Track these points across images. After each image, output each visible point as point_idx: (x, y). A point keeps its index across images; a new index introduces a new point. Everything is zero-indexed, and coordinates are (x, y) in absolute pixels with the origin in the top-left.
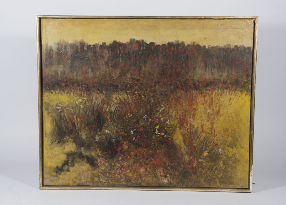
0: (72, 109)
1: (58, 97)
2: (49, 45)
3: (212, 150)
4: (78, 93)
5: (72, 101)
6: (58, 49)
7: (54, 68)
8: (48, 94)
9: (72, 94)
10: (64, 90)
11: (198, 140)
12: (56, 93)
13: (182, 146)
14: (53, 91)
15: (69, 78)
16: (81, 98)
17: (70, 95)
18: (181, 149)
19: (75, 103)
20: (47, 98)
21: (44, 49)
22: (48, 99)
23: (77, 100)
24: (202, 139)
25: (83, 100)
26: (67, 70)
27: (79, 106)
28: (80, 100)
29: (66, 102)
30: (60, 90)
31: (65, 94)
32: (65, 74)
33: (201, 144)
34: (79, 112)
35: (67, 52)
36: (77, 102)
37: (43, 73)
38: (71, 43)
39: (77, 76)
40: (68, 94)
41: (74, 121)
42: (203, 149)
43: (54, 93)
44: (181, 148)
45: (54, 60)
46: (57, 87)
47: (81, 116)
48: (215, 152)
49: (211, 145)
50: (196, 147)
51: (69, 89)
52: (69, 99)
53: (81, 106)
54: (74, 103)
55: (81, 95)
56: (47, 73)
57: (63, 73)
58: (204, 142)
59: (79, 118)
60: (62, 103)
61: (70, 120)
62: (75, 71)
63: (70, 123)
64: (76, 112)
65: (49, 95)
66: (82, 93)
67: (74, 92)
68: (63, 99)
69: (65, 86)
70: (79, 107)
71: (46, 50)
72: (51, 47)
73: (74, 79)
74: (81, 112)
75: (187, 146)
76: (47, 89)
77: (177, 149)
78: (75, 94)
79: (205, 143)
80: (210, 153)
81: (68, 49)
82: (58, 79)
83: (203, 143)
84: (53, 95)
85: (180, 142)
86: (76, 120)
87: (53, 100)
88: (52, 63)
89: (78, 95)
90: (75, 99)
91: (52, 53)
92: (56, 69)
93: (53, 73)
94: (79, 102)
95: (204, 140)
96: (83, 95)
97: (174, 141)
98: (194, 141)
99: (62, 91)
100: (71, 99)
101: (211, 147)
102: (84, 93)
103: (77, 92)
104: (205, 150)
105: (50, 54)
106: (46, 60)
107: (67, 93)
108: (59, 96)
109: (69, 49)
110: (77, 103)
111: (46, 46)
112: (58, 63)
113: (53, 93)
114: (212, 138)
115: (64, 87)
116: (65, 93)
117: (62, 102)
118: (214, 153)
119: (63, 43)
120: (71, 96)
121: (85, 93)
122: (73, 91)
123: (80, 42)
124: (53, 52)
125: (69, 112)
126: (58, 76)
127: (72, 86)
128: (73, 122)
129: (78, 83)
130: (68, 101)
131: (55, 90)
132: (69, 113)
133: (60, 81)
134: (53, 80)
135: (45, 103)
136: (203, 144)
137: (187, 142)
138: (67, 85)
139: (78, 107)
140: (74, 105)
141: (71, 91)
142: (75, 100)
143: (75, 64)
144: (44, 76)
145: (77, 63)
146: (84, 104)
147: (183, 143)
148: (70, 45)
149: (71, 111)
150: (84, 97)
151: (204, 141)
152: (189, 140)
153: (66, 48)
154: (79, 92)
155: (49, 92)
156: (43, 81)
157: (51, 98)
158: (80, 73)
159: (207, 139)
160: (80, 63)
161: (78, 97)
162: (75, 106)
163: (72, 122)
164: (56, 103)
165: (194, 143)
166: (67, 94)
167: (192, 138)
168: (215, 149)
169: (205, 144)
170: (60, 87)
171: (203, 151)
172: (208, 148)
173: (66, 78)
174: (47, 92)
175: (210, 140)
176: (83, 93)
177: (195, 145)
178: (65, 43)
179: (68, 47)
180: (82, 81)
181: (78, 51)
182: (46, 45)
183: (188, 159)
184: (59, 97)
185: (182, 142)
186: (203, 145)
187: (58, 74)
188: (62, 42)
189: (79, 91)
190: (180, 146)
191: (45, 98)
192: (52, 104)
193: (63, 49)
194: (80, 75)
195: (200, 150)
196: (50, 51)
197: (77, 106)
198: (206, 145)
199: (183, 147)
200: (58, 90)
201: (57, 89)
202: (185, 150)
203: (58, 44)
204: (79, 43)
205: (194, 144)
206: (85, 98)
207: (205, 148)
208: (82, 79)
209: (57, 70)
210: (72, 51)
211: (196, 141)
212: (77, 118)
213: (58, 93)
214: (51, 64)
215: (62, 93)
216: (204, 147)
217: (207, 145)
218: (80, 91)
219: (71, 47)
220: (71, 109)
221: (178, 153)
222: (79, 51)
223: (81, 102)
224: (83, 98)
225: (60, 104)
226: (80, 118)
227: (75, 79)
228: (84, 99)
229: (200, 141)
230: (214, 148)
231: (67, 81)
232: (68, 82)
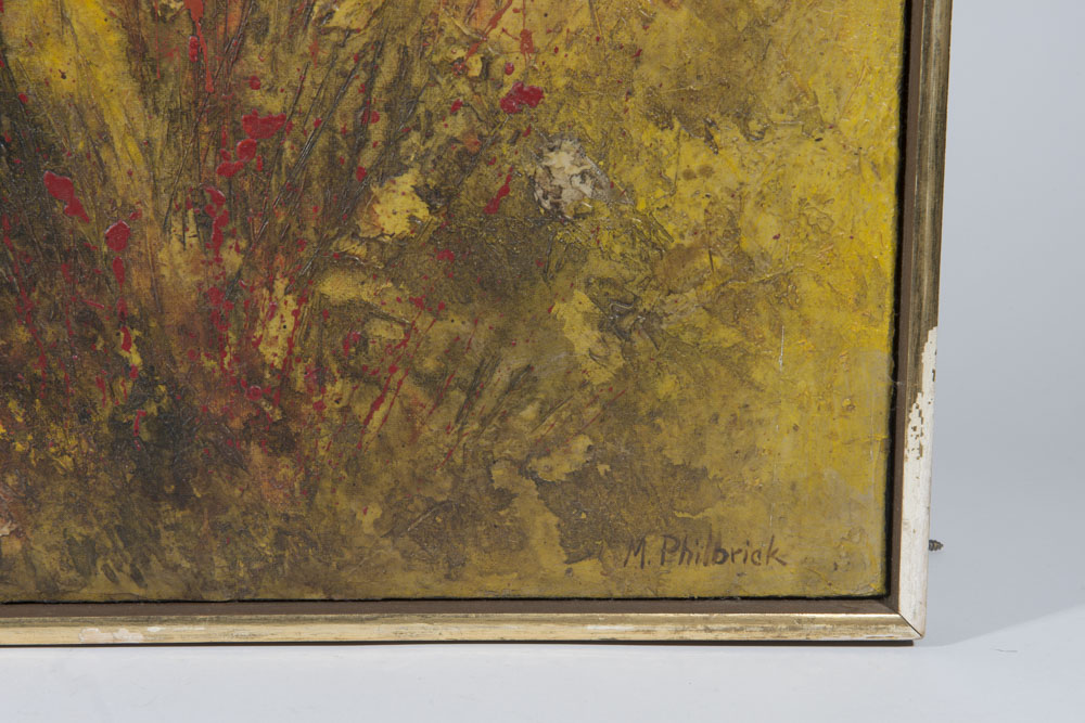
3: (468, 158)
11: (304, 42)
13: (117, 121)
18: (105, 155)
24: (348, 32)
33: (341, 92)
42: (368, 158)
44: (104, 137)
48: (505, 191)
49: (456, 107)
50: (276, 126)
58: (374, 70)
75: (174, 116)
77: (52, 152)
79: (386, 74)
80: (450, 197)
83: (363, 75)
85: (85, 66)
95: (378, 47)
97: (11, 57)
98: (255, 59)
101: (456, 126)
104: (390, 168)
114: (470, 16)
118: (494, 205)
136: (367, 88)
137: (174, 65)
147: (129, 87)
151: (380, 54)
152: (196, 49)
159: (414, 28)
165: (254, 83)
167: (233, 25)
168: (505, 148)
169: (388, 89)
171: (362, 173)
172: (428, 135)
175: (451, 41)
177: (274, 105)
183: (189, 280)
185: (108, 68)
186: (367, 103)
190: (92, 121)
195: (332, 163)
198: (402, 102)
199: (132, 131)
202: (151, 166)
205: (257, 98)
207: (392, 142)
211: (282, 57)
216: (377, 131)
217: (414, 102)
221: (76, 209)
229: (324, 55)
230: (497, 140)
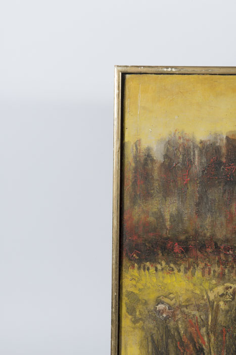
0: (198, 310)
1: (161, 279)
2: (144, 145)
4: (214, 271)
5: (198, 292)
6: (166, 156)
7: (154, 205)
8: (135, 272)
9: (198, 274)
10: (178, 263)
12: (156, 270)
14: (148, 264)
15: (192, 232)
16: (223, 284)
17: (193, 275)
19: (205, 297)
20: (134, 282)
21: (132, 155)
22: (135, 286)
23: (211, 289)
25: (227, 288)
26: (188, 211)
27: (215, 303)
28: (220, 289)
29: (184, 292)
30: (167, 263)
31: (181, 274)
32: (182, 220)
34: (215, 319)
35: (191, 163)
36: (210, 294)
37: (126, 217)
38: (202, 139)
39: (213, 226)
40: (189, 273)
41: (200, 341)
43: (150, 271)
45: (156, 184)
46: (161, 255)
47: (219, 329)
51: (191, 260)
52: (191, 287)
53: (222, 303)
54: (203, 296)
55: (222, 277)
56: (136, 218)
57: (177, 218)
59: (214, 335)
60: (172, 296)
61: (191, 339)
62: (209, 215)
63: (191, 346)
64: (207, 319)
65: (137, 274)
66: (226, 271)
67: (203, 269)
68: (174, 286)
69: (182, 252)
70: (214, 306)
71: (135, 157)
72: (149, 149)
73: (205, 234)
74: (221, 318)
76: (135, 260)
78: (207, 275)
81: (194, 155)
82: (164, 233)
84: (149, 273)
86: (206, 339)
87: (149, 288)
88: (149, 193)
89: (214, 275)
90: (206, 285)
91: (150, 167)
92: (159, 207)
93: (151, 219)
94: (215, 293)
96: (227, 277)
99: (172, 265)
100: (194, 285)
102: (230, 272)
103: (212, 269)
105: (144, 168)
106: (135, 183)
107: (187, 269)
108: (163, 277)
109: (197, 157)
110: (212, 296)
111: (137, 149)
112: (166, 192)
113: (148, 269)
115: (180, 255)
116: (179, 271)
117: (171, 293)
119: (182, 141)
120: (195, 278)
121: (234, 271)
122: (201, 265)
123: (227, 138)
124: (152, 164)
125: (188, 319)
126: (165, 225)
127: (199, 253)
128: (197, 345)
129: (216, 244)
130: (187, 290)
131: (154, 261)
132: (190, 322)
133: (167, 239)
134: (151, 236)
135: (127, 296)
138: (186, 250)
139: (212, 306)
140: (203, 302)
141: (198, 266)
142: (207, 288)
143: (210, 197)
144: (126, 225)
145: (215, 194)
146: (228, 298)
148: (199, 145)
149: (194, 315)
150: (229, 281)
153: (189, 155)
154: (217, 269)
155: (139, 268)
156: (124, 239)
157: (143, 282)
158: (223, 219)
160: (224, 193)
161: (214, 282)
162: (205, 305)
163: (195, 346)
164: (157, 294)
166: (185, 273)
170: (168, 254)
173: (186, 232)
174: (133, 267)
176: (229, 270)
178: (188, 140)
179: (194, 152)
180: (227, 240)
181: (220, 163)
182: (136, 146)
184: (165, 281)
187: (164, 220)
188: (180, 138)
189: (219, 267)
191: (127, 282)
192: (146, 298)
193: (181, 157)
194: (222, 224)
196: (146, 160)
197: (211, 303)
200: (163, 263)
201: (160, 261)
203: (169, 143)
204: (225, 141)
206: (232, 285)
208: (229, 236)
209: (162, 210)
210: (204, 160)
212: (208, 334)
213: (162, 269)
214: (147, 195)
215: (173, 270)
218: (221, 266)
219: (201, 151)
220: (193, 313)
222: (224, 160)
223: (222, 295)
224: (228, 284)
225: (166, 297)
226: (217, 334)
227: (208, 235)
228: (231, 287)
231: (187, 238)
232: (190, 242)
